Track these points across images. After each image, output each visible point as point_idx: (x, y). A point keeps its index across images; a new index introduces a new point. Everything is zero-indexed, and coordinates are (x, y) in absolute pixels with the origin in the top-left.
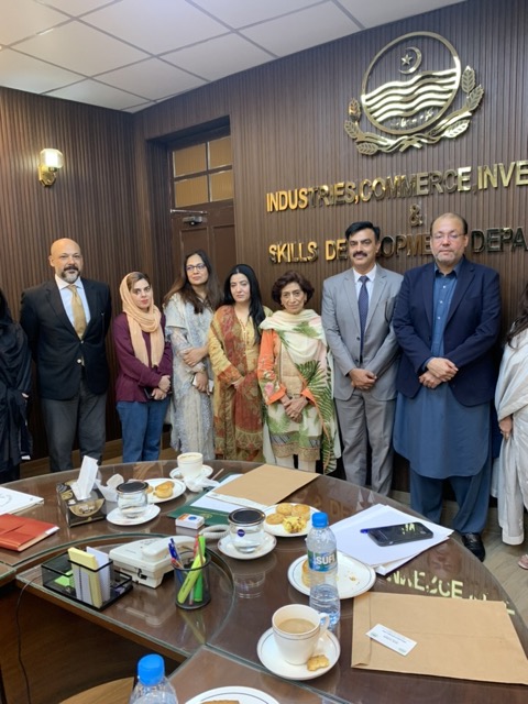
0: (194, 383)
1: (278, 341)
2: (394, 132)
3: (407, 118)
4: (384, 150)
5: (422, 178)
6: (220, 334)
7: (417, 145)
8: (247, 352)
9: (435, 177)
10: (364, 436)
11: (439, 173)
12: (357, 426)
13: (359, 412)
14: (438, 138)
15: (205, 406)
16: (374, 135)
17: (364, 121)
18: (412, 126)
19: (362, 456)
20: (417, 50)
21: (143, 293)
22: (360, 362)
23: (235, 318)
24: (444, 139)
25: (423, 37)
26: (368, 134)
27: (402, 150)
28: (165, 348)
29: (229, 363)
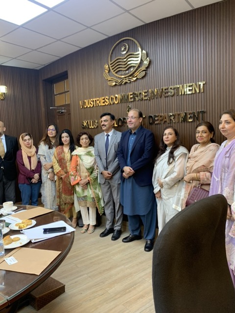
0: (48, 177)
1: (79, 159)
2: (121, 77)
3: (124, 71)
4: (117, 84)
5: (131, 95)
6: (57, 157)
7: (129, 82)
8: (67, 164)
9: (135, 94)
10: (112, 198)
11: (136, 92)
12: (108, 194)
13: (109, 189)
15: (53, 186)
16: (114, 78)
18: (127, 74)
19: (111, 207)
20: (126, 45)
21: (27, 141)
22: (106, 168)
23: (63, 151)
24: (137, 79)
26: (112, 78)
27: (123, 83)
28: (38, 163)
29: (60, 169)
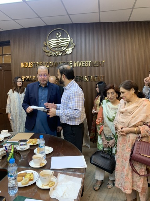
2: (55, 51)
3: (58, 48)
4: (52, 55)
14: (65, 54)
16: (50, 51)
17: (47, 47)
18: (59, 50)
24: (66, 54)
25: (61, 30)
26: (48, 51)
27: (57, 55)
